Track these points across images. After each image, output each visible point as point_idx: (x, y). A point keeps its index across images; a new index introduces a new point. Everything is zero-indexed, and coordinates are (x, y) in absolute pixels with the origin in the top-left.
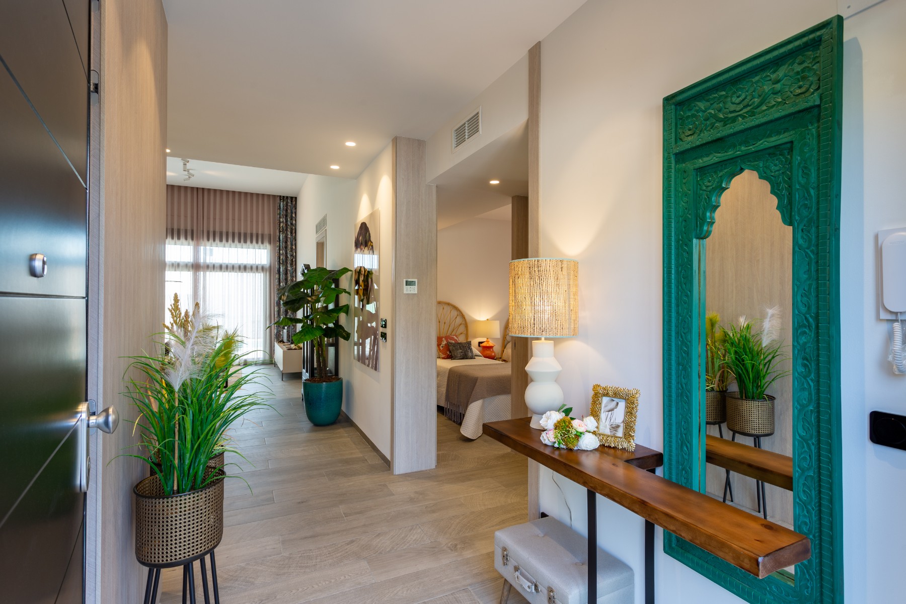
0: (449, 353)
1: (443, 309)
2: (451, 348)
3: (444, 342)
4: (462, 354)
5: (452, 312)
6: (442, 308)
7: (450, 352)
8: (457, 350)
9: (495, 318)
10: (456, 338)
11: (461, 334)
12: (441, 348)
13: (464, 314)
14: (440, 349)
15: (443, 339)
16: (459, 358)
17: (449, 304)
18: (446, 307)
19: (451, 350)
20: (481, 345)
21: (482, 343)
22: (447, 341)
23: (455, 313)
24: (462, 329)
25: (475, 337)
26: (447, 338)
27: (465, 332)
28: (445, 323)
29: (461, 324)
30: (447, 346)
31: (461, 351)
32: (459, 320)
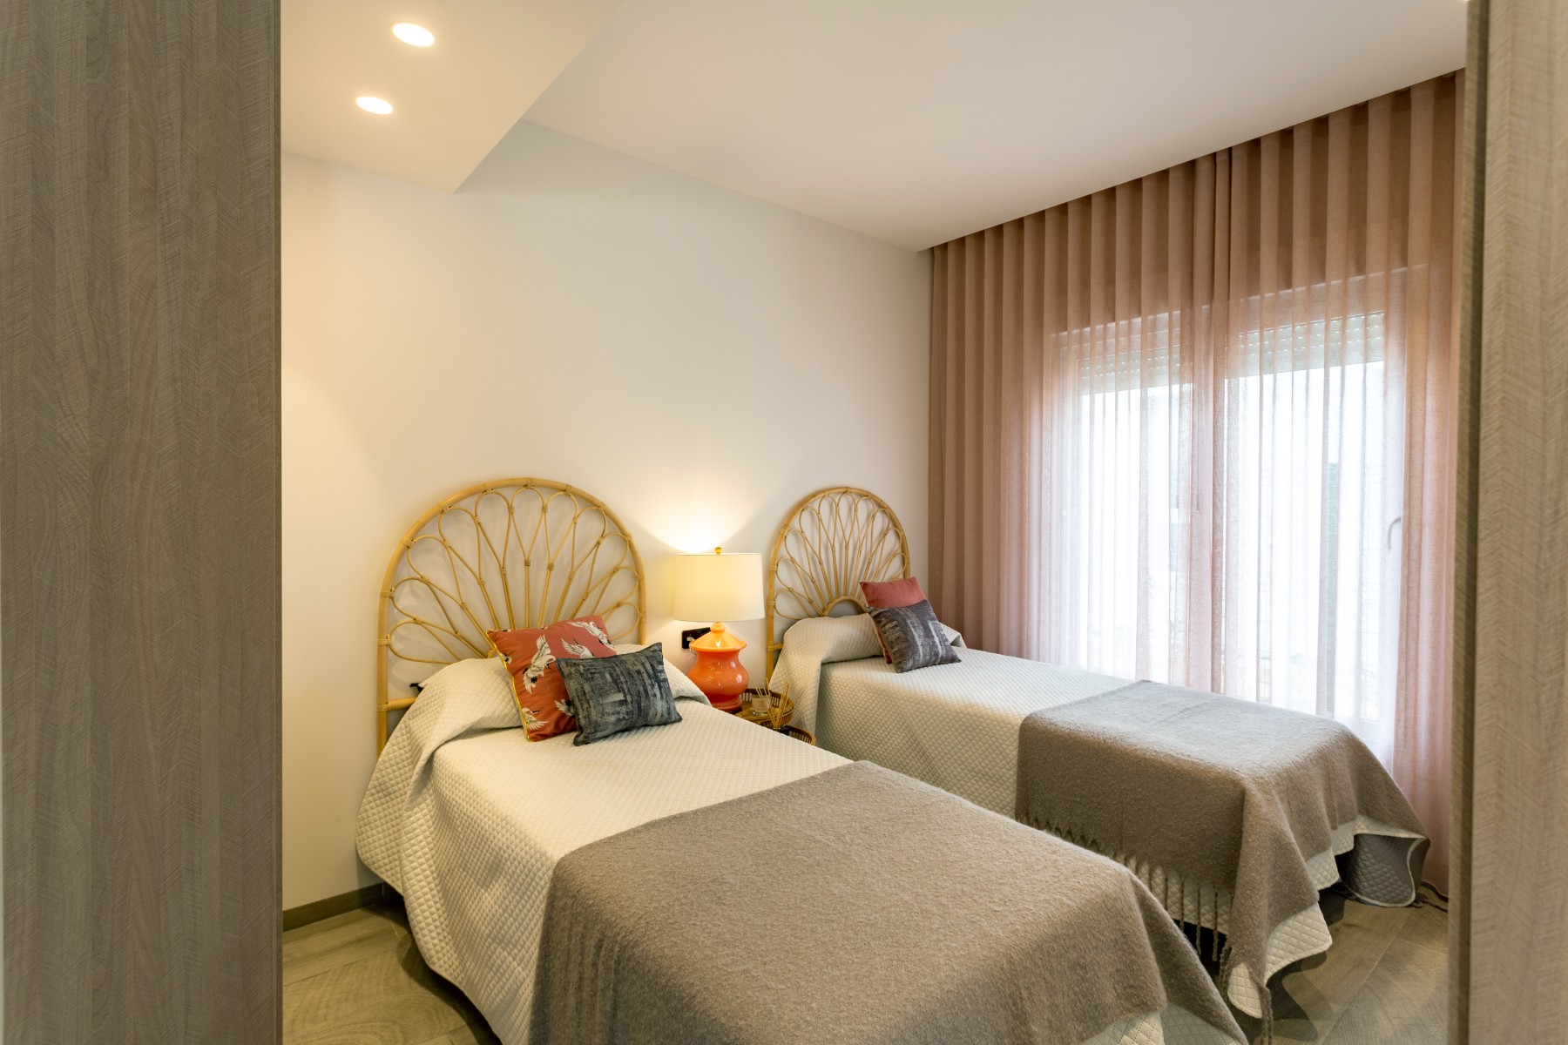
0: (563, 708)
1: (544, 509)
2: (572, 686)
3: (543, 658)
4: (623, 709)
5: (579, 521)
6: (538, 505)
7: (569, 703)
8: (603, 693)
9: (741, 544)
10: (597, 632)
11: (618, 605)
12: (529, 686)
13: (629, 529)
14: (521, 692)
15: (540, 641)
16: (611, 729)
17: (566, 491)
18: (553, 501)
19: (572, 694)
20: (695, 644)
21: (696, 634)
22: (555, 647)
23: (591, 526)
24: (620, 587)
25: (670, 614)
26: (556, 634)
27: (633, 599)
28: (550, 567)
29: (616, 570)
30: (557, 675)
31: (620, 697)
32: (609, 554)
